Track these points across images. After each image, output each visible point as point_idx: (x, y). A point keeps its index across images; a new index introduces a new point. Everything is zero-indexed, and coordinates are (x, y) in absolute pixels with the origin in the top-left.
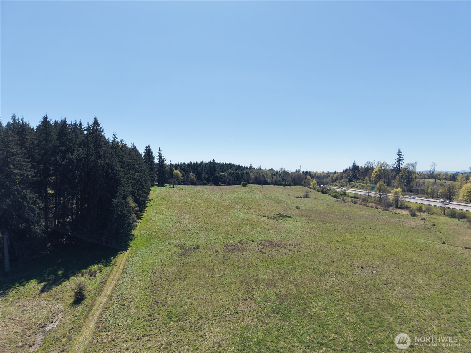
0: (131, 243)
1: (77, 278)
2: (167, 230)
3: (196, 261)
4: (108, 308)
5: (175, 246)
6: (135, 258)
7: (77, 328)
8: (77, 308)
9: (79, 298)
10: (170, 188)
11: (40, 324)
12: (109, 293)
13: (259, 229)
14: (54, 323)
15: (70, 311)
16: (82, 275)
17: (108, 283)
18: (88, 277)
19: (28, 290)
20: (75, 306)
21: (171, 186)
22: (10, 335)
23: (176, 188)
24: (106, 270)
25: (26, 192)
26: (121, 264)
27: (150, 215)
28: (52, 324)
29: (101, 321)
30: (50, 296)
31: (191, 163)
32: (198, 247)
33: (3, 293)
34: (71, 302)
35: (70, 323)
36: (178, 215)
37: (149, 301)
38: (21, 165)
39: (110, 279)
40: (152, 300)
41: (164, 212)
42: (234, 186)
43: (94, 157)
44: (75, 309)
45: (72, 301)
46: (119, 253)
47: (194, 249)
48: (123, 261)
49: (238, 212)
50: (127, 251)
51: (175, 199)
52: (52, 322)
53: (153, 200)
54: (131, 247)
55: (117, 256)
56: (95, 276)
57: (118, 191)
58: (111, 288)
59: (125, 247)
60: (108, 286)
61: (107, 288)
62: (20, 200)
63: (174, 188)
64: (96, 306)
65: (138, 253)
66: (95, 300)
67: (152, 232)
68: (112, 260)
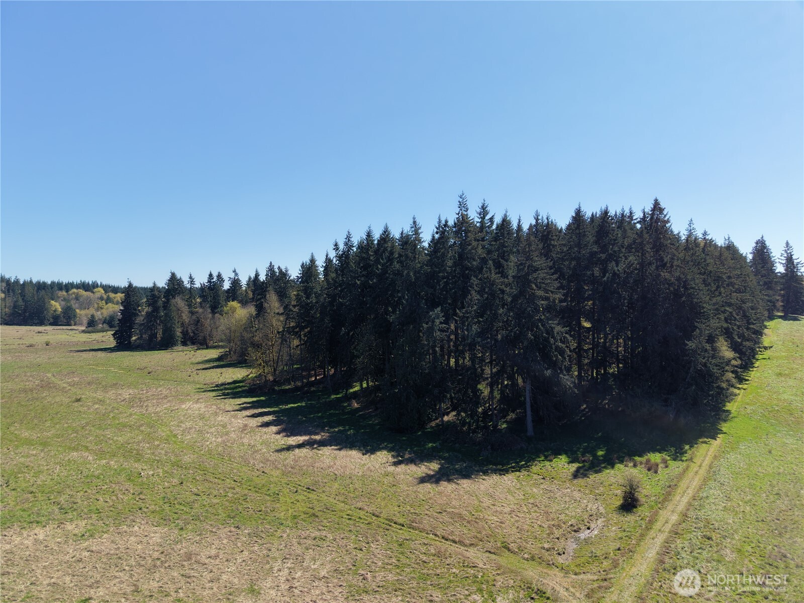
0: (725, 427)
1: (627, 468)
4: (679, 534)
6: (732, 457)
7: (627, 551)
8: (626, 517)
9: (629, 504)
11: (572, 525)
12: (681, 507)
14: (592, 530)
15: (615, 519)
16: (635, 466)
17: (679, 490)
18: (645, 471)
19: (555, 469)
20: (623, 514)
22: (533, 527)
24: (676, 467)
25: (553, 323)
26: (703, 461)
27: (766, 377)
28: (589, 531)
29: (668, 553)
30: (586, 486)
33: (525, 465)
34: (617, 506)
35: (615, 539)
37: (765, 548)
39: (683, 484)
40: (770, 547)
43: (653, 267)
44: (622, 518)
45: (619, 502)
46: (701, 440)
48: (709, 456)
50: (716, 440)
52: (589, 528)
53: (771, 347)
54: (725, 433)
55: (695, 446)
56: (656, 472)
57: (697, 327)
58: (685, 500)
59: (713, 434)
60: (680, 495)
61: (677, 498)
62: (545, 334)
64: (658, 525)
65: (740, 447)
66: (656, 514)
67: (771, 411)
68: (687, 450)
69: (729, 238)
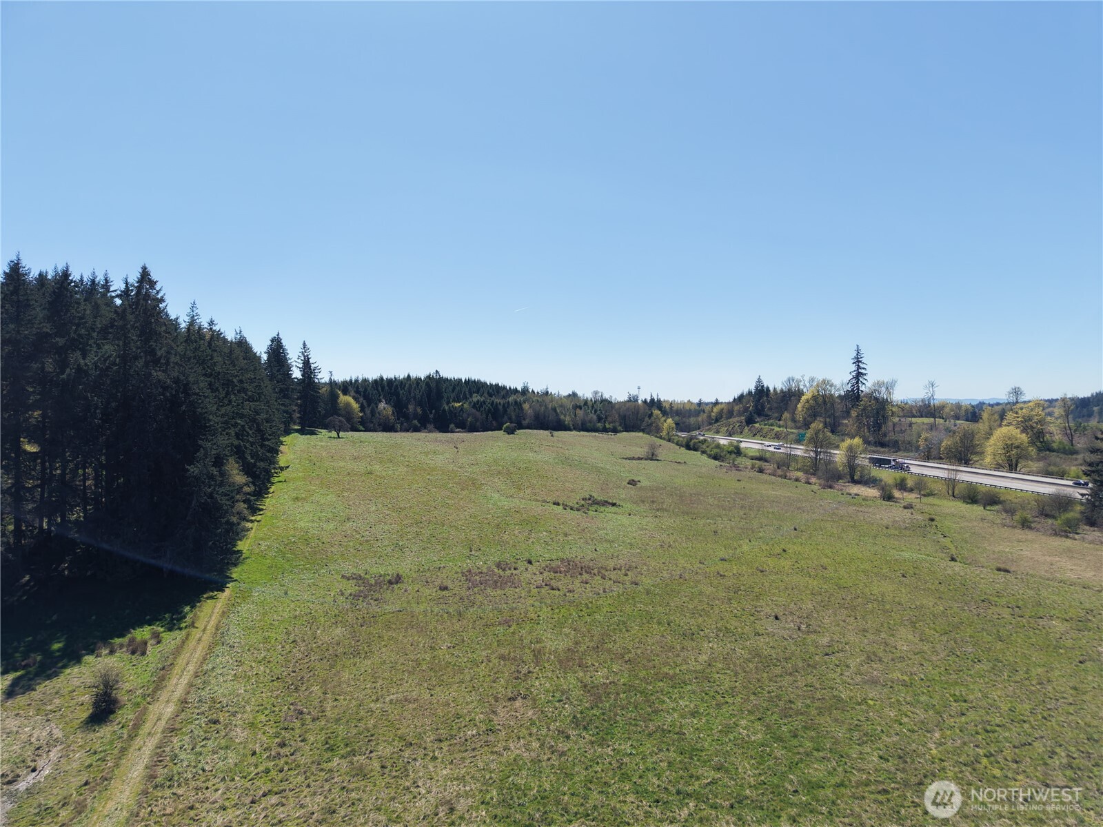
0: (235, 573)
1: (99, 659)
2: (324, 540)
3: (393, 613)
4: (177, 730)
5: (343, 577)
6: (244, 609)
7: (98, 782)
8: (98, 732)
9: (104, 709)
10: (331, 437)
12: (179, 693)
13: (545, 533)
14: (40, 771)
15: (79, 740)
16: (112, 652)
17: (177, 670)
18: (127, 656)
20: (93, 728)
21: (334, 434)
23: (344, 440)
24: (171, 639)
26: (208, 622)
27: (281, 504)
28: (34, 774)
29: (160, 761)
30: (29, 705)
31: (382, 379)
32: (398, 579)
34: (82, 720)
35: (80, 771)
36: (351, 503)
37: (280, 711)
39: (181, 661)
40: (286, 707)
41: (316, 497)
42: (485, 433)
43: (140, 363)
44: (92, 735)
45: (85, 715)
46: (205, 596)
47: (390, 582)
48: (215, 615)
49: (496, 496)
50: (224, 591)
51: (342, 464)
52: (34, 770)
53: (288, 467)
54: (236, 580)
55: (198, 604)
56: (144, 653)
57: (201, 446)
58: (184, 681)
59: (222, 584)
60: (178, 676)
61: (174, 681)
63: (339, 437)
64: (147, 727)
65: (253, 594)
66: (144, 712)
67: (287, 544)
68: (187, 613)
69: (241, 331)
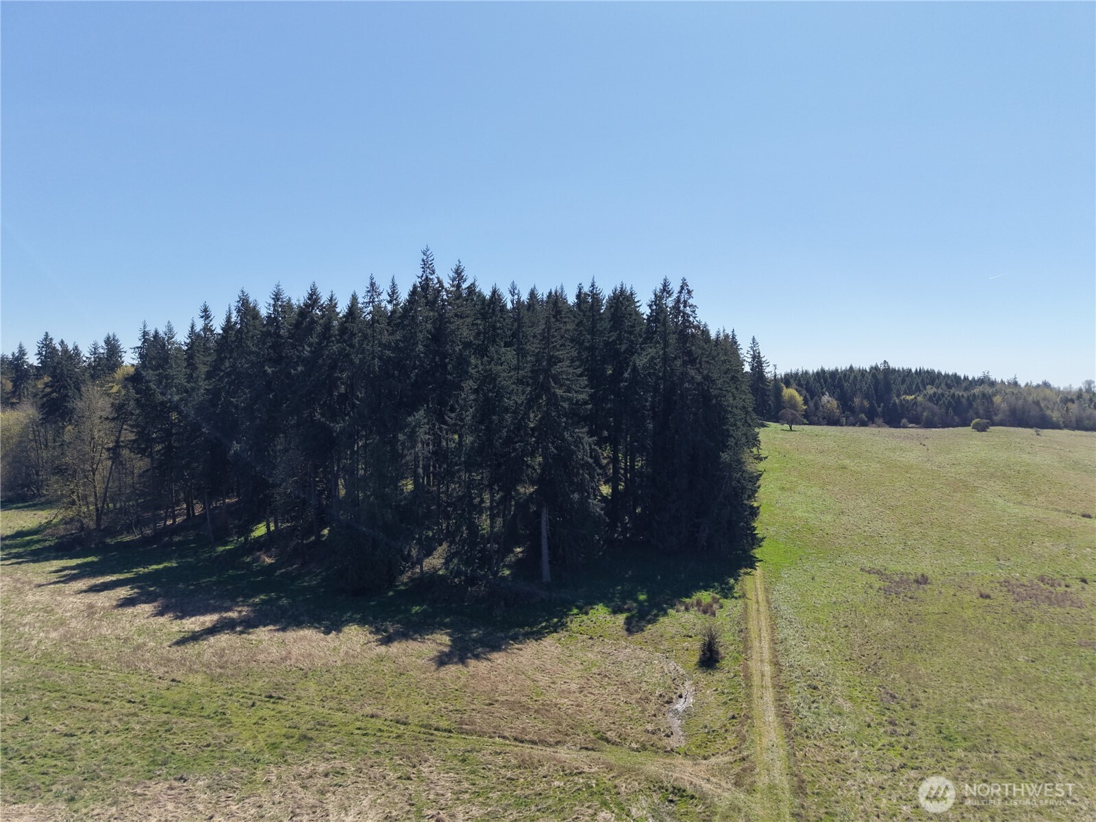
0: (757, 553)
1: (680, 613)
2: (827, 531)
3: (938, 613)
4: (785, 688)
5: (862, 570)
6: (781, 587)
7: (742, 719)
8: (713, 675)
9: (709, 659)
10: (783, 430)
11: (661, 695)
12: (767, 655)
13: (1088, 549)
14: (685, 698)
15: (702, 680)
16: (687, 609)
17: (753, 635)
18: (700, 614)
19: (598, 624)
20: (709, 671)
21: (787, 427)
22: (618, 705)
23: (798, 433)
24: (731, 607)
25: (581, 432)
26: (757, 595)
27: (771, 493)
28: (683, 700)
29: (788, 713)
30: (646, 642)
32: (923, 580)
33: (560, 624)
34: (695, 663)
35: (719, 705)
36: (838, 496)
37: (871, 691)
38: (571, 381)
39: (752, 625)
40: (875, 688)
41: (801, 488)
42: (964, 428)
43: (678, 363)
44: (710, 678)
45: (696, 659)
46: (742, 571)
47: (917, 581)
48: (759, 589)
49: (1000, 501)
50: (756, 569)
51: (810, 457)
52: (681, 696)
53: (766, 458)
54: (762, 561)
55: (740, 578)
56: (714, 614)
57: (731, 436)
58: (766, 645)
59: (751, 563)
60: (757, 640)
61: (756, 644)
62: (572, 447)
63: (792, 430)
64: (756, 680)
65: (782, 575)
66: (746, 668)
67: (793, 532)
68: (733, 585)
